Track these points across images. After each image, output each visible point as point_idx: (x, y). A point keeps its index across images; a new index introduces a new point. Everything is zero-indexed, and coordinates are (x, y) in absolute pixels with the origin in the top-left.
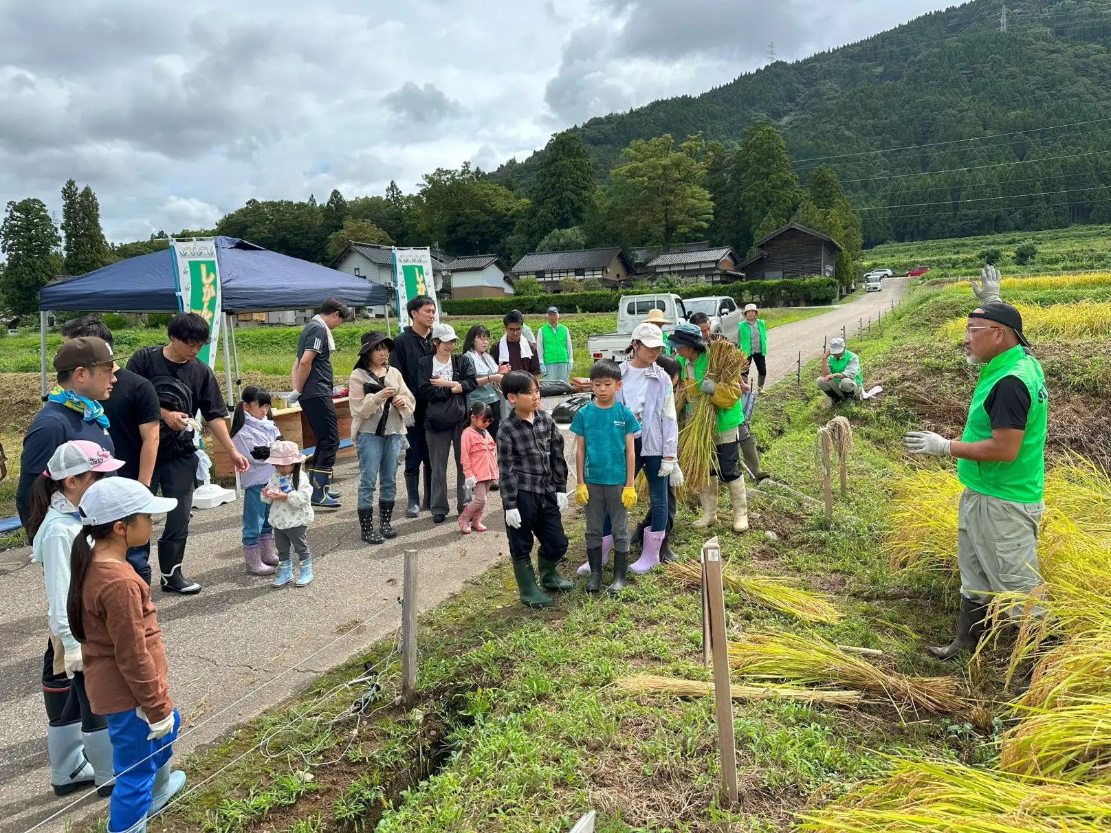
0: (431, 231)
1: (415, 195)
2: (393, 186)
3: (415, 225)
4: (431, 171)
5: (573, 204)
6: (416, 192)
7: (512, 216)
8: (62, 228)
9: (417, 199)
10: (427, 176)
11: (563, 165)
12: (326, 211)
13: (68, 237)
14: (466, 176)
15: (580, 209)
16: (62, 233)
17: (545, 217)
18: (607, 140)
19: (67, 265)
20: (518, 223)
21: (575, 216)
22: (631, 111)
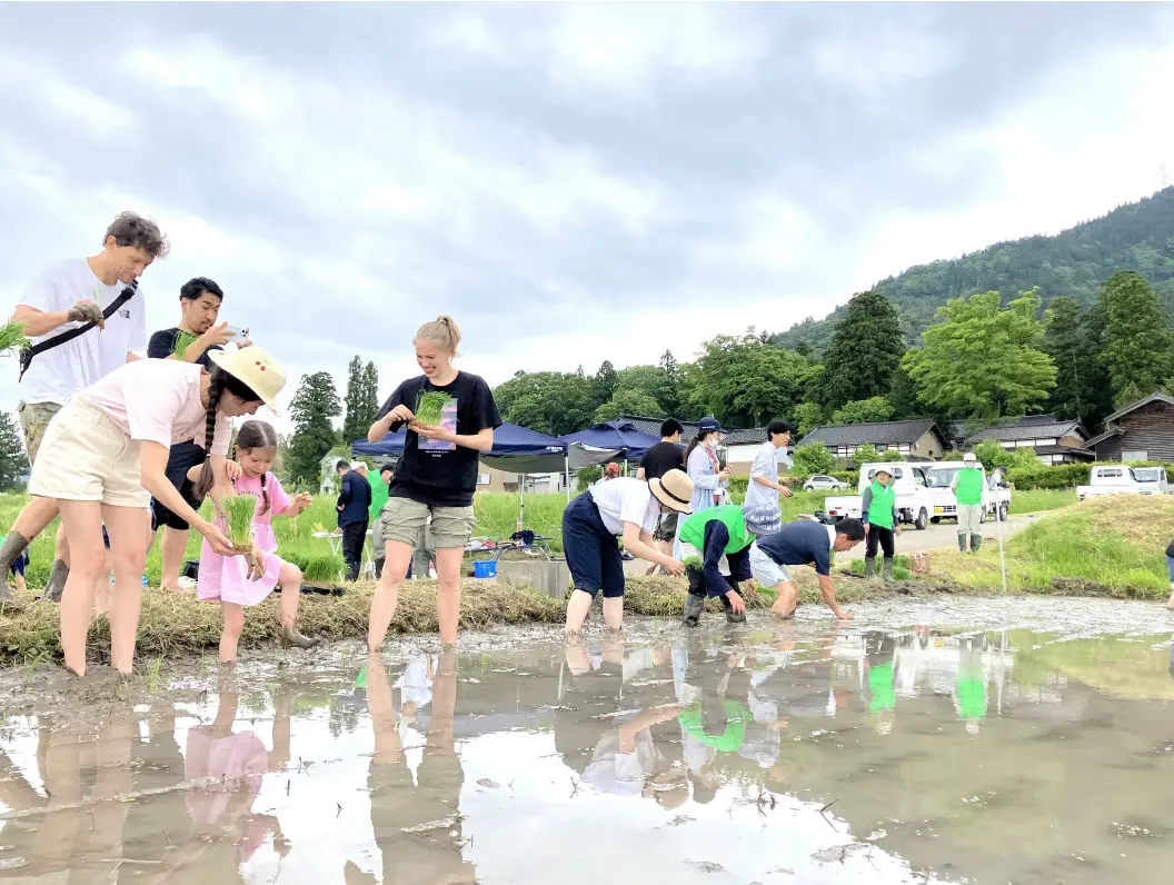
0: (706, 402)
1: (691, 363)
2: (668, 355)
3: (688, 395)
4: (710, 338)
5: (876, 369)
6: (692, 360)
7: (802, 383)
8: (345, 399)
9: (692, 368)
10: (705, 344)
11: (864, 327)
12: (595, 382)
13: (349, 408)
14: (749, 341)
15: (885, 374)
16: (343, 405)
17: (841, 382)
18: (931, 292)
19: (345, 436)
20: (810, 390)
21: (878, 382)
22: (964, 257)
